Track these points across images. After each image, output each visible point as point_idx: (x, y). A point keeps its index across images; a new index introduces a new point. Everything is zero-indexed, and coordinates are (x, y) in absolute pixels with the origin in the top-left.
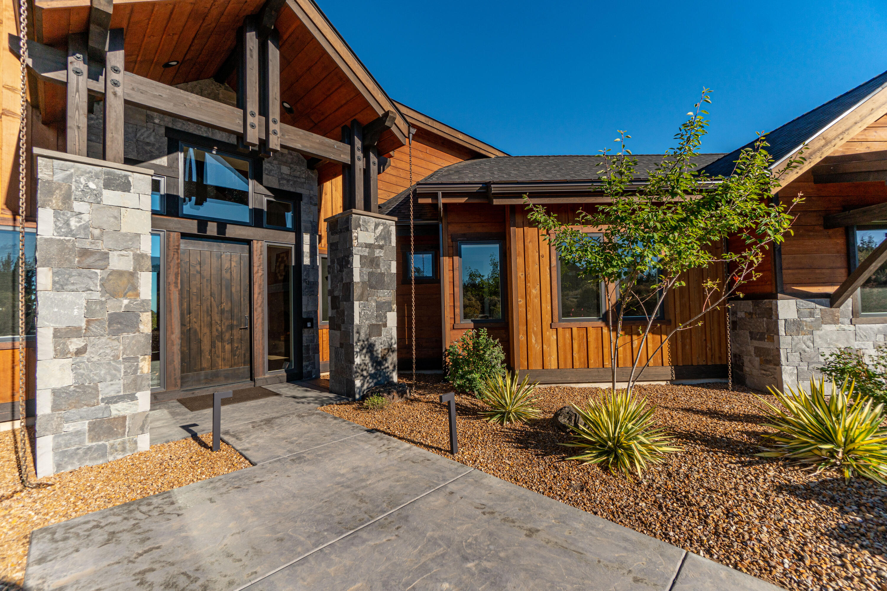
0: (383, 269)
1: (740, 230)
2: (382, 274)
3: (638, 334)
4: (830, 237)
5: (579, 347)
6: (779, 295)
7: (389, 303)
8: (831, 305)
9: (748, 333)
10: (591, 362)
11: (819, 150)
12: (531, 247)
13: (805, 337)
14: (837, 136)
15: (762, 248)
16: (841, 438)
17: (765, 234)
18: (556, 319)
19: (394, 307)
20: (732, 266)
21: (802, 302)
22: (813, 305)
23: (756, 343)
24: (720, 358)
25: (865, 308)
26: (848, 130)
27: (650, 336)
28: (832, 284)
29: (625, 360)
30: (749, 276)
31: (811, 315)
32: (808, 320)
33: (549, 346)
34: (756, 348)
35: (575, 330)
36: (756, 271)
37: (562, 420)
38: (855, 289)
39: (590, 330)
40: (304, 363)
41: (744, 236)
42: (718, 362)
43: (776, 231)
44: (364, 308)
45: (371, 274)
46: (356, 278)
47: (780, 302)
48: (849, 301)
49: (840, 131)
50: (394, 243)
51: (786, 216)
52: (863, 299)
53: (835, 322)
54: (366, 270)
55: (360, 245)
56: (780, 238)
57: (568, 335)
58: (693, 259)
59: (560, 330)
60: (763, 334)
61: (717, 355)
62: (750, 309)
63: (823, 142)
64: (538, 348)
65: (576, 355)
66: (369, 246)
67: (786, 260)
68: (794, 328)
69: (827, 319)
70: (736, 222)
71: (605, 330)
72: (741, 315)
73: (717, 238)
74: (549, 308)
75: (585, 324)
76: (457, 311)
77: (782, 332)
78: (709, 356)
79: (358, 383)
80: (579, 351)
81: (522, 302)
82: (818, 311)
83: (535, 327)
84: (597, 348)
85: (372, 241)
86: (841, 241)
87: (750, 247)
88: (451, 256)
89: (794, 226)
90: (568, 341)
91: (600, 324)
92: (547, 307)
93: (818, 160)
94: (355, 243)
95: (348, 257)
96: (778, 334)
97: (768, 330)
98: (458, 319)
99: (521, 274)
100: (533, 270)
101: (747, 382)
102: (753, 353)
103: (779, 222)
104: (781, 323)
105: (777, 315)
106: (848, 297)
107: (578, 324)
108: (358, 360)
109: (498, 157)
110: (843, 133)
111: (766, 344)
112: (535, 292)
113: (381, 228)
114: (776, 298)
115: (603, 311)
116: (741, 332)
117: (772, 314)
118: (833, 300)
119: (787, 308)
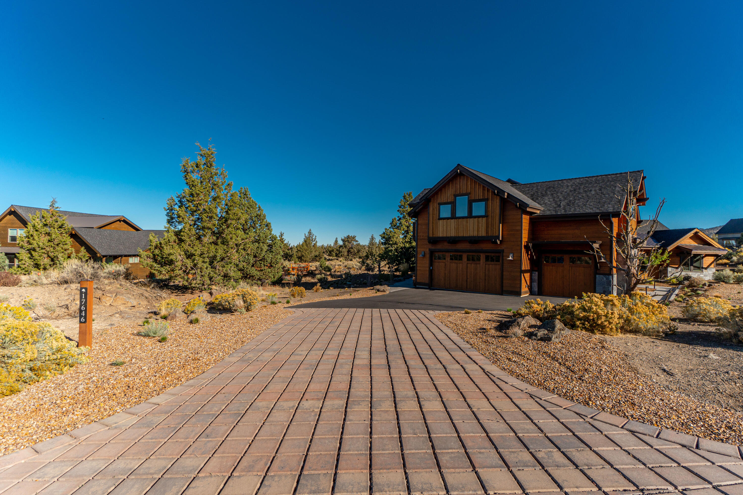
21: (672, 268)
22: (674, 269)
25: (683, 270)
26: (683, 240)
32: (673, 271)
38: (681, 266)
48: (680, 268)
52: (682, 268)
53: (678, 272)
68: (670, 272)
69: (676, 271)
86: (679, 258)
97: (666, 273)
104: (668, 272)
111: (666, 275)
114: (668, 267)
117: (667, 270)
118: (677, 268)
119: (669, 269)
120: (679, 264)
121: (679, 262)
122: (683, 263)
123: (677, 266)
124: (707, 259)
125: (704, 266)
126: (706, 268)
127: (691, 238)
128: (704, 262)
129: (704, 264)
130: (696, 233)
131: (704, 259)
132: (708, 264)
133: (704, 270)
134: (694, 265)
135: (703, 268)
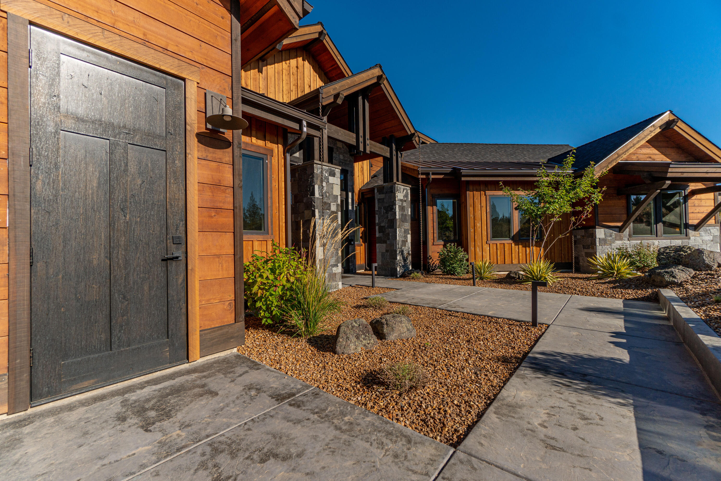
0: (406, 212)
1: (584, 198)
2: (406, 215)
3: (529, 247)
4: (619, 199)
5: (500, 253)
6: (597, 227)
7: (408, 230)
8: (620, 232)
9: (582, 246)
10: (506, 261)
11: (615, 159)
12: (477, 202)
13: (608, 247)
14: (623, 153)
15: (592, 205)
16: (616, 269)
17: (593, 200)
18: (489, 239)
19: (410, 232)
20: (581, 212)
21: (607, 230)
22: (611, 231)
23: (586, 250)
24: (568, 259)
25: (634, 233)
26: (628, 150)
27: (534, 248)
28: (619, 221)
29: (522, 259)
30: (587, 216)
31: (611, 236)
32: (609, 238)
33: (486, 253)
34: (586, 253)
35: (498, 245)
36: (590, 214)
37: (512, 275)
38: (630, 224)
39: (506, 245)
40: (350, 264)
41: (586, 200)
42: (567, 261)
43: (597, 200)
44: (400, 231)
45: (402, 215)
46: (397, 217)
47: (597, 230)
48: (627, 230)
49: (624, 150)
50: (409, 200)
51: (600, 194)
52: (634, 229)
53: (621, 239)
54: (401, 213)
55: (398, 200)
56: (598, 202)
57: (495, 247)
58: (565, 209)
59: (491, 245)
60: (589, 246)
61: (567, 258)
62: (583, 234)
63: (616, 156)
64: (480, 254)
65: (499, 258)
66: (401, 200)
67: (600, 210)
68: (603, 242)
69: (618, 238)
70: (582, 195)
71: (513, 245)
72: (579, 237)
73: (574, 201)
74: (486, 233)
75: (503, 242)
76: (435, 235)
77: (598, 244)
78: (563, 258)
79: (398, 269)
80: (500, 256)
81: (472, 230)
82: (613, 234)
83: (479, 243)
84: (509, 254)
85: (402, 198)
86: (624, 202)
87: (587, 205)
88: (432, 206)
89: (603, 197)
90: (495, 250)
91: (510, 241)
92: (484, 233)
93: (615, 164)
94: (397, 199)
95: (393, 206)
96: (596, 245)
97: (591, 243)
98: (435, 239)
99: (472, 216)
100: (478, 213)
101: (581, 269)
102: (584, 255)
103: (598, 196)
104: (597, 240)
105: (596, 236)
106: (627, 228)
107: (500, 242)
108: (398, 258)
109: (431, 143)
110: (626, 151)
111: (590, 251)
112: (479, 225)
113: (405, 191)
114: (595, 228)
115: (512, 235)
116: (578, 246)
117: (593, 236)
118: (620, 229)
119: (600, 233)
120: (624, 217)
121: (624, 211)
122: (634, 218)
123: (619, 224)
124: (697, 202)
125: (691, 222)
126: (696, 227)
127: (652, 142)
128: (690, 210)
129: (691, 216)
130: (669, 125)
131: (690, 202)
132: (703, 216)
133: (691, 233)
134: (667, 218)
135: (687, 226)
